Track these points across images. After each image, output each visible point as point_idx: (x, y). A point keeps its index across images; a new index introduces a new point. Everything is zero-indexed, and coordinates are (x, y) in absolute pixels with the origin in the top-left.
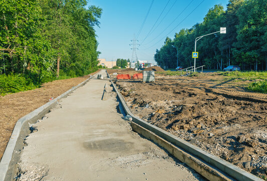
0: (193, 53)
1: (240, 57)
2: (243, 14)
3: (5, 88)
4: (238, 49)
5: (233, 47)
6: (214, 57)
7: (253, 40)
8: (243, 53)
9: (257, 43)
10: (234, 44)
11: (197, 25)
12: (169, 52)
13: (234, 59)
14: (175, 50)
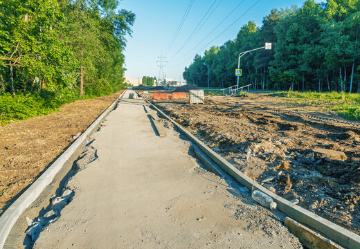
0: (236, 70)
1: (276, 76)
2: (281, 31)
3: (7, 113)
4: (275, 68)
5: (270, 66)
6: (248, 76)
7: (290, 59)
8: (280, 72)
9: (295, 62)
10: (270, 63)
11: (228, 43)
12: (199, 70)
13: (269, 78)
14: (205, 68)
